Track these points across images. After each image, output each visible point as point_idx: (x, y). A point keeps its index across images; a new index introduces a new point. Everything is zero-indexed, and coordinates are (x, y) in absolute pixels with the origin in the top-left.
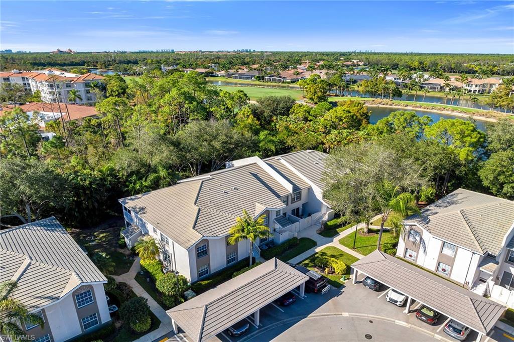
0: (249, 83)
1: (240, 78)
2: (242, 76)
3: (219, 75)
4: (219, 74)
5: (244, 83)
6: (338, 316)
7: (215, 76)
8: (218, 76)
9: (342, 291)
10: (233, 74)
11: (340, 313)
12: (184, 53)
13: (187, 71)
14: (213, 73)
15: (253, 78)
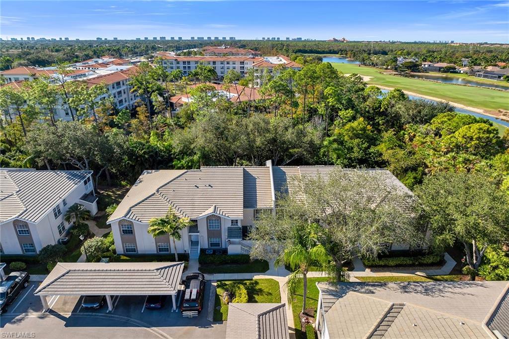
0: (491, 83)
1: (485, 76)
2: (487, 75)
3: (462, 72)
4: (462, 70)
5: (486, 82)
7: (456, 72)
8: (460, 73)
9: (212, 325)
10: (478, 71)
12: (458, 45)
13: (425, 65)
14: (455, 69)
15: (502, 78)
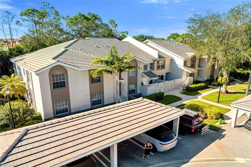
6: (230, 162)
11: (232, 159)
